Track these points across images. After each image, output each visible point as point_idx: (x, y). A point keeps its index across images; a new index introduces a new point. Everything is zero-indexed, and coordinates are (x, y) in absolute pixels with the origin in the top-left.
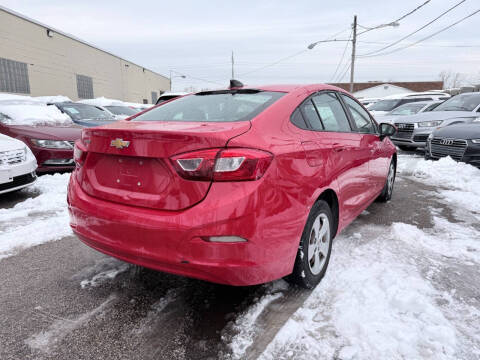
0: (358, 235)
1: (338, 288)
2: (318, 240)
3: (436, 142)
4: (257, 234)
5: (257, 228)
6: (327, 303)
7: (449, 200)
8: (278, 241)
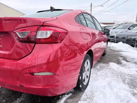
0: (98, 67)
1: (94, 90)
2: (86, 71)
3: (117, 37)
4: (61, 69)
5: (61, 66)
6: (91, 98)
7: (124, 55)
8: (70, 71)
